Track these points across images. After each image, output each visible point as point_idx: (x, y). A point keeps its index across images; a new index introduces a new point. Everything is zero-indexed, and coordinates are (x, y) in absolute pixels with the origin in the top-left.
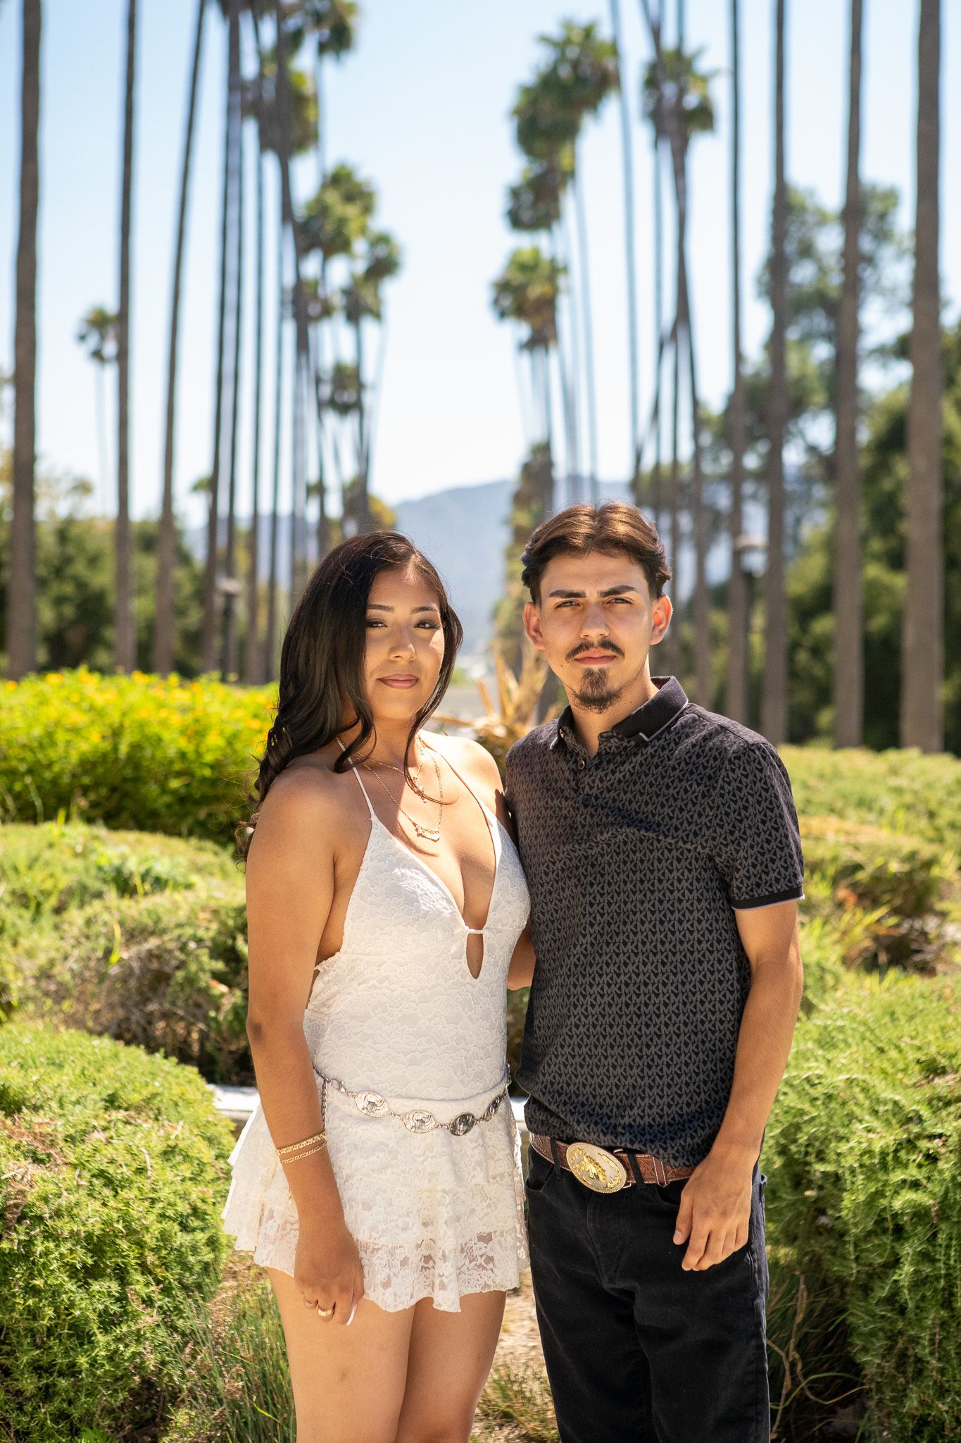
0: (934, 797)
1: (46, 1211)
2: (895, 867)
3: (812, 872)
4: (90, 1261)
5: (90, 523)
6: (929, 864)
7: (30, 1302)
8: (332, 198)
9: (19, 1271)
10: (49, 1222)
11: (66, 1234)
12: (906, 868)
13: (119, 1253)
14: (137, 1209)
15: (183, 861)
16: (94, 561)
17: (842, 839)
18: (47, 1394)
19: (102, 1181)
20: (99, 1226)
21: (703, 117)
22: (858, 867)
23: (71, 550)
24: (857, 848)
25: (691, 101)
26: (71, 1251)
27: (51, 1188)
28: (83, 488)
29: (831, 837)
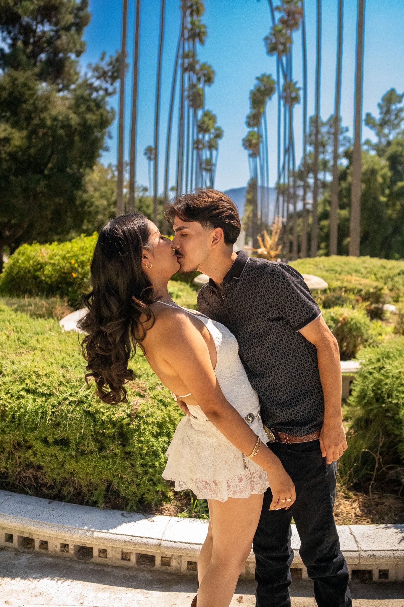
0: (376, 270)
1: (144, 415)
2: (372, 290)
3: (350, 292)
4: (158, 431)
5: (147, 197)
6: (380, 290)
7: (140, 445)
8: (206, 119)
9: (136, 435)
10: (145, 419)
11: (151, 422)
12: (375, 290)
13: (167, 427)
14: (173, 413)
15: (176, 288)
16: (148, 207)
17: (357, 282)
18: (146, 473)
19: (161, 403)
20: (161, 419)
21: (296, 99)
22: (361, 290)
23: (142, 204)
24: (361, 285)
25: (293, 95)
26: (153, 428)
27: (146, 407)
28: (145, 189)
29: (353, 282)
